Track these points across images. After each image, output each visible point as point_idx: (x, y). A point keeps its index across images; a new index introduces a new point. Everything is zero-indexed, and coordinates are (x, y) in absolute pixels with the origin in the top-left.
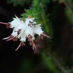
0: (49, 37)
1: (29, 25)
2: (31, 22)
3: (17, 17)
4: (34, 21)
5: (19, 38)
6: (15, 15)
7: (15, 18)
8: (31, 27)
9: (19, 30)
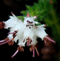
0: (53, 41)
1: (27, 26)
2: (31, 21)
3: (13, 15)
4: (35, 20)
5: (16, 42)
6: (12, 13)
7: (12, 16)
8: (30, 28)
9: (15, 31)
